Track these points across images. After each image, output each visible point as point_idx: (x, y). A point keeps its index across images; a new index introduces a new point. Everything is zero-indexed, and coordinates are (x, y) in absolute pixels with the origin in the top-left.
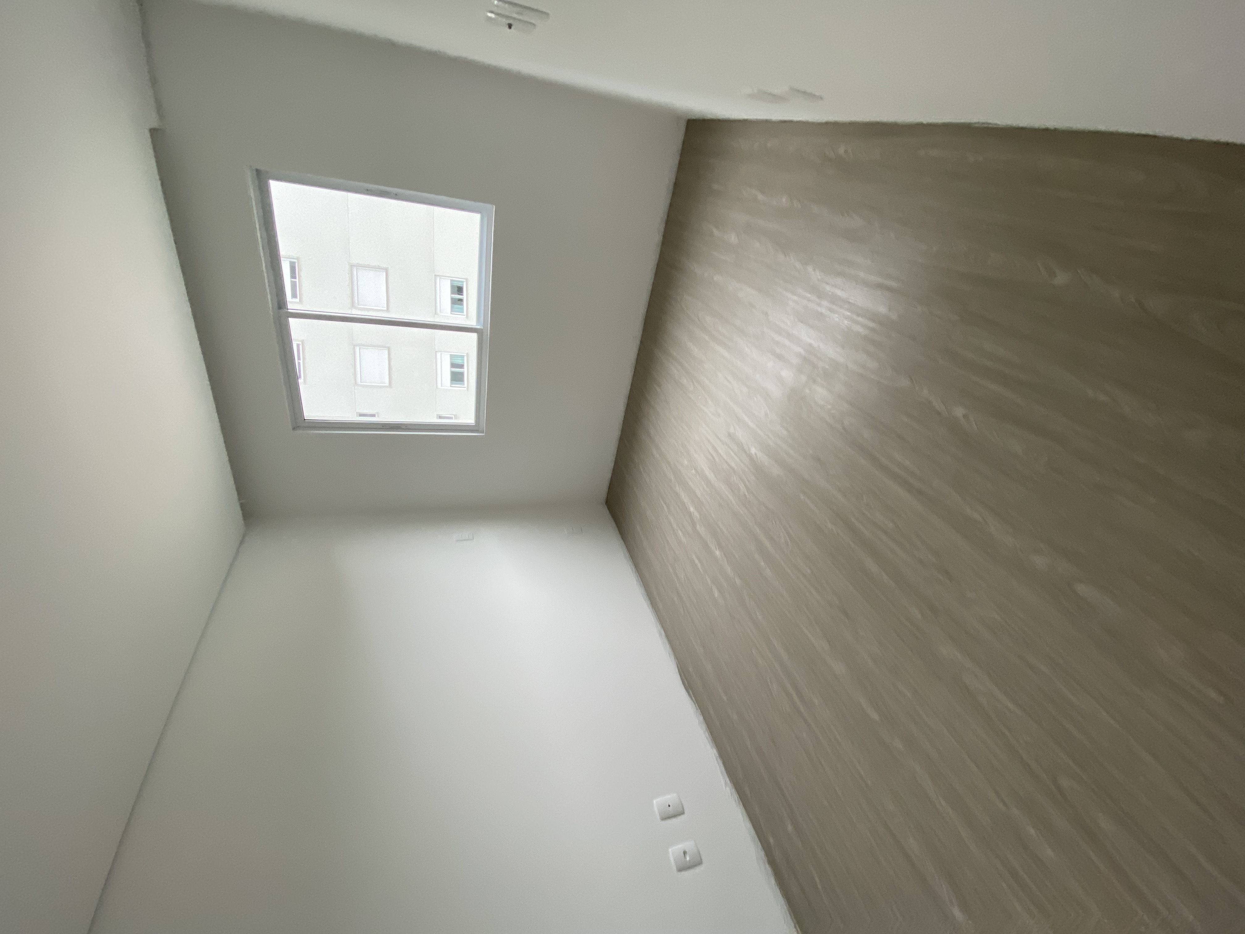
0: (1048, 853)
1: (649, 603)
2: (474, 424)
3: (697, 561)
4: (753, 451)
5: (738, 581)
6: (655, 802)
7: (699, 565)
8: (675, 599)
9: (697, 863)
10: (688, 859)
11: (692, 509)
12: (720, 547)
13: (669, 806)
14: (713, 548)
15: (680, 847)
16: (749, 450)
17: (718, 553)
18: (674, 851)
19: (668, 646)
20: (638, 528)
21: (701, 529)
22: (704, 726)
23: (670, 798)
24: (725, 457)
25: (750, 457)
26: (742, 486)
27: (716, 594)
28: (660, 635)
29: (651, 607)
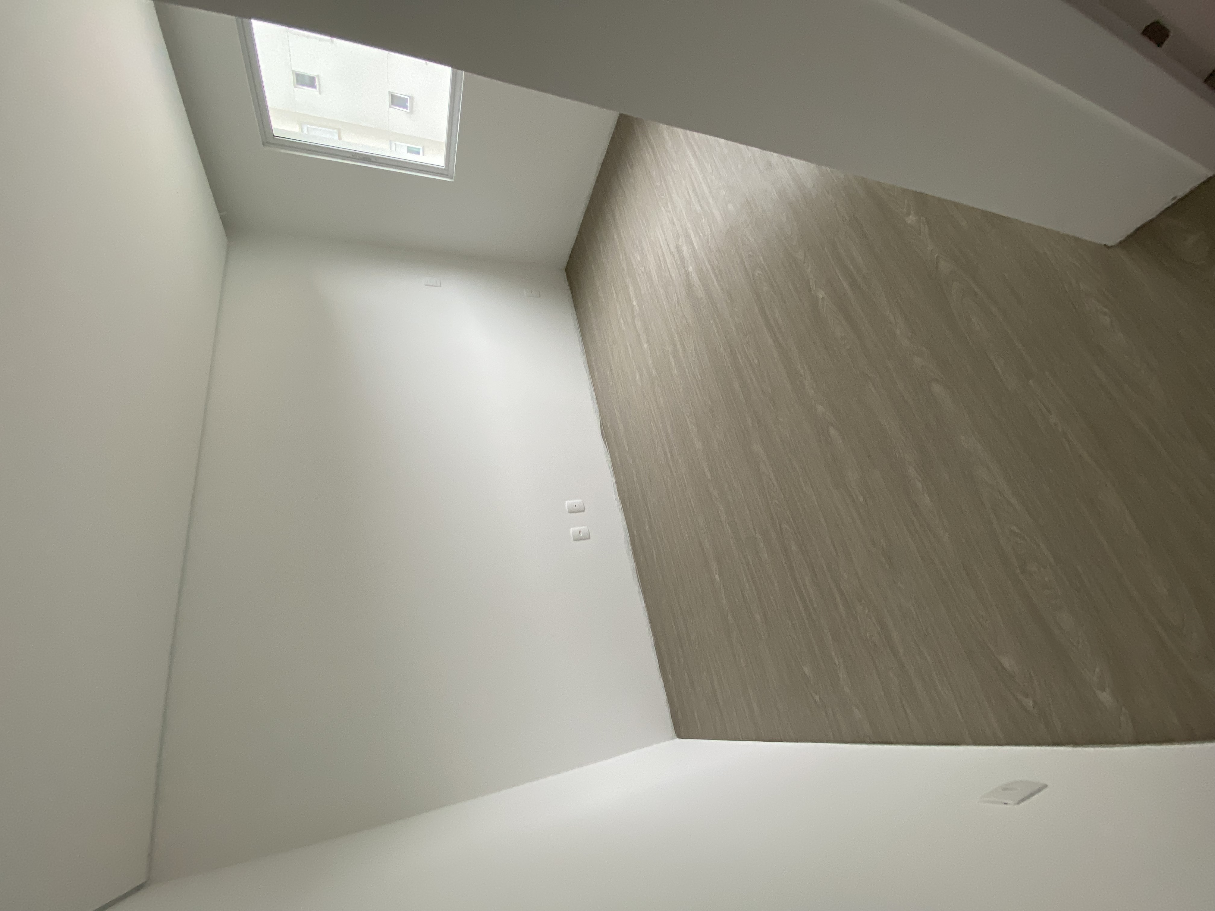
0: (765, 556)
1: (588, 370)
2: (444, 168)
3: (629, 348)
4: (691, 269)
5: (654, 372)
6: (566, 502)
7: (630, 352)
8: (608, 373)
9: (587, 538)
10: (581, 535)
11: (635, 303)
12: (648, 343)
13: (575, 506)
14: (643, 341)
15: (577, 529)
16: (688, 267)
17: (645, 346)
18: (573, 530)
19: (596, 406)
20: (590, 304)
21: (638, 323)
22: (610, 464)
23: (577, 501)
24: (669, 265)
25: (687, 274)
26: (675, 299)
27: (638, 377)
28: (592, 397)
29: (589, 373)
